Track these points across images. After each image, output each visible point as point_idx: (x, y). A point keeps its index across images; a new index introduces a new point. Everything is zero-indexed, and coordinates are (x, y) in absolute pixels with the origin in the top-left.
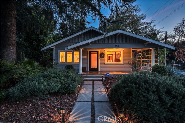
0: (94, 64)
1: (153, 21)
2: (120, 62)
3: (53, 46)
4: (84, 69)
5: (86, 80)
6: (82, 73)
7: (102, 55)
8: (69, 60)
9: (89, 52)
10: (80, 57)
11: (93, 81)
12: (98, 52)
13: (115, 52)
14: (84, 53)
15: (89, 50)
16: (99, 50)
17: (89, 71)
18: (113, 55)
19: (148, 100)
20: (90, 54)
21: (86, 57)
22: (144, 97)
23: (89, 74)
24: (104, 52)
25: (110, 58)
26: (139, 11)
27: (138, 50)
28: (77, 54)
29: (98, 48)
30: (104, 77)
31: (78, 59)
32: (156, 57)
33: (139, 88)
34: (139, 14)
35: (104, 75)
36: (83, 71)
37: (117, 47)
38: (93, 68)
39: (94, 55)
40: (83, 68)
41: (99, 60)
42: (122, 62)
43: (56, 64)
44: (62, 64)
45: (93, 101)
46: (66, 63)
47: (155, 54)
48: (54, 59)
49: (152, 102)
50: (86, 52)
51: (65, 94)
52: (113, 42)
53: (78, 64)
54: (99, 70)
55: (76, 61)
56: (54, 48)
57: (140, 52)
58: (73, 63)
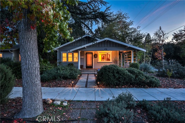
0: (89, 63)
1: (138, 27)
2: (110, 61)
3: (57, 49)
4: (82, 67)
5: (83, 74)
6: (80, 69)
7: (96, 56)
8: (70, 60)
9: (85, 54)
10: (78, 57)
11: (88, 74)
12: (92, 53)
13: (107, 53)
14: (82, 54)
15: (85, 52)
16: (93, 52)
17: (85, 68)
18: (106, 55)
19: (109, 76)
20: (86, 55)
21: (83, 57)
22: (107, 74)
23: (86, 70)
24: (97, 54)
25: (104, 57)
26: (127, 18)
27: (125, 52)
28: (76, 55)
29: (92, 51)
30: (96, 72)
31: (76, 59)
32: (134, 57)
33: (106, 71)
34: (128, 21)
35: (96, 70)
36: (81, 68)
37: (106, 50)
38: (89, 66)
39: (89, 56)
40: (81, 65)
41: (93, 59)
42: (111, 61)
43: (60, 63)
44: (65, 63)
45: (87, 82)
46: (67, 62)
47: (134, 55)
48: (58, 59)
49: (110, 76)
50: (83, 53)
51: (71, 79)
52: (103, 46)
53: (77, 63)
54: (93, 67)
55: (76, 60)
56: (58, 50)
57: (126, 53)
58: (73, 62)
